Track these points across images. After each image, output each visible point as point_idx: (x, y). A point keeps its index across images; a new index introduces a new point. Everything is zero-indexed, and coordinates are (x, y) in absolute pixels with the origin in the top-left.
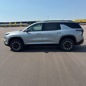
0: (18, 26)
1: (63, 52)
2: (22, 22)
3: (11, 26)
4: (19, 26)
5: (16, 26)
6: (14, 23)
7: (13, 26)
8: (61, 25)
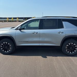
0: (14, 21)
1: (65, 57)
2: (18, 18)
3: (9, 21)
4: (16, 21)
5: (13, 21)
6: (11, 18)
7: (10, 21)
8: (63, 22)
